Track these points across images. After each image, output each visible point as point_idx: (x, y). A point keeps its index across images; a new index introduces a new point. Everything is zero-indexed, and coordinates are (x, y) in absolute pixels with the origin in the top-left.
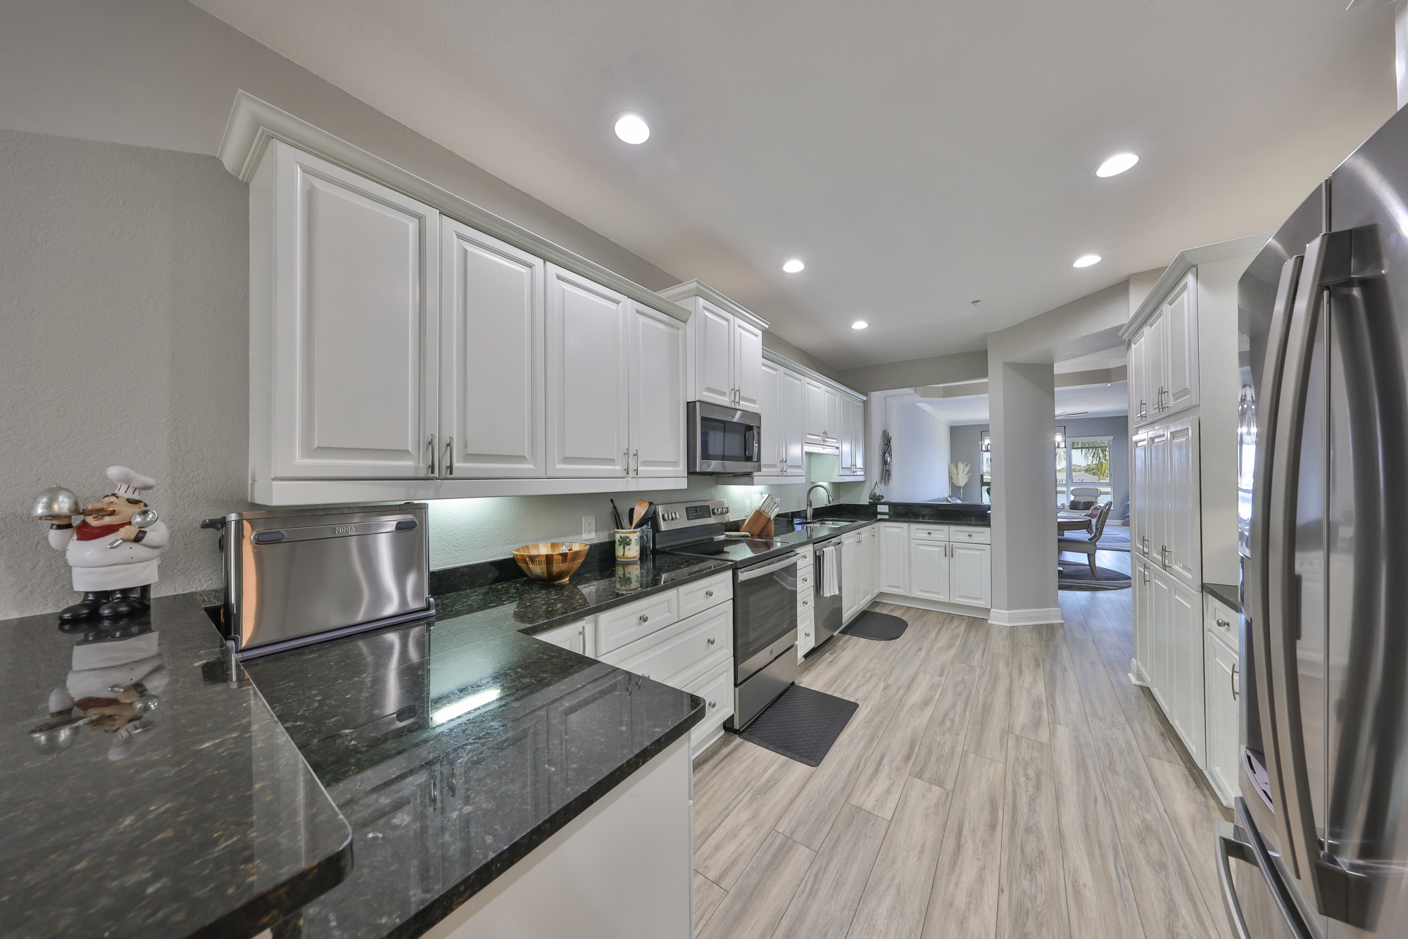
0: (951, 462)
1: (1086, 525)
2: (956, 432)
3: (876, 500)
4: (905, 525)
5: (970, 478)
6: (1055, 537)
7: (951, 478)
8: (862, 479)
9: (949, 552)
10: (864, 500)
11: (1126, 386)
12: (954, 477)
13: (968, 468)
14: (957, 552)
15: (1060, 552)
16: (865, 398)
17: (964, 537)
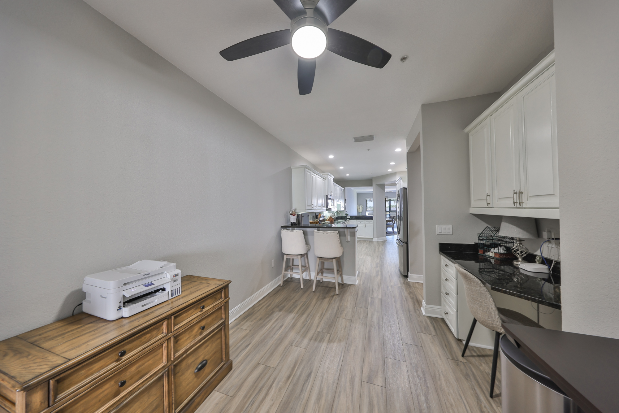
0: (358, 205)
1: (392, 221)
2: (359, 195)
3: (347, 215)
4: (355, 220)
5: (363, 210)
6: (385, 224)
7: (357, 210)
8: (343, 210)
9: (365, 226)
10: (344, 215)
11: (396, 187)
12: (358, 209)
13: (362, 207)
14: (367, 226)
15: (387, 229)
16: (344, 189)
17: (368, 223)
